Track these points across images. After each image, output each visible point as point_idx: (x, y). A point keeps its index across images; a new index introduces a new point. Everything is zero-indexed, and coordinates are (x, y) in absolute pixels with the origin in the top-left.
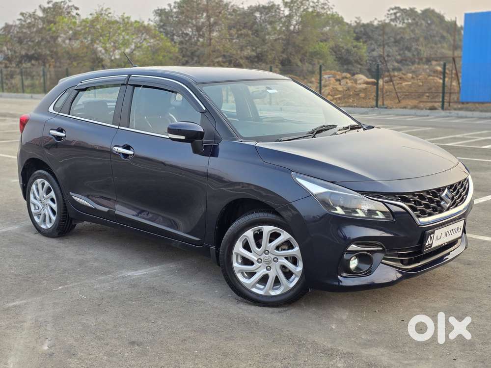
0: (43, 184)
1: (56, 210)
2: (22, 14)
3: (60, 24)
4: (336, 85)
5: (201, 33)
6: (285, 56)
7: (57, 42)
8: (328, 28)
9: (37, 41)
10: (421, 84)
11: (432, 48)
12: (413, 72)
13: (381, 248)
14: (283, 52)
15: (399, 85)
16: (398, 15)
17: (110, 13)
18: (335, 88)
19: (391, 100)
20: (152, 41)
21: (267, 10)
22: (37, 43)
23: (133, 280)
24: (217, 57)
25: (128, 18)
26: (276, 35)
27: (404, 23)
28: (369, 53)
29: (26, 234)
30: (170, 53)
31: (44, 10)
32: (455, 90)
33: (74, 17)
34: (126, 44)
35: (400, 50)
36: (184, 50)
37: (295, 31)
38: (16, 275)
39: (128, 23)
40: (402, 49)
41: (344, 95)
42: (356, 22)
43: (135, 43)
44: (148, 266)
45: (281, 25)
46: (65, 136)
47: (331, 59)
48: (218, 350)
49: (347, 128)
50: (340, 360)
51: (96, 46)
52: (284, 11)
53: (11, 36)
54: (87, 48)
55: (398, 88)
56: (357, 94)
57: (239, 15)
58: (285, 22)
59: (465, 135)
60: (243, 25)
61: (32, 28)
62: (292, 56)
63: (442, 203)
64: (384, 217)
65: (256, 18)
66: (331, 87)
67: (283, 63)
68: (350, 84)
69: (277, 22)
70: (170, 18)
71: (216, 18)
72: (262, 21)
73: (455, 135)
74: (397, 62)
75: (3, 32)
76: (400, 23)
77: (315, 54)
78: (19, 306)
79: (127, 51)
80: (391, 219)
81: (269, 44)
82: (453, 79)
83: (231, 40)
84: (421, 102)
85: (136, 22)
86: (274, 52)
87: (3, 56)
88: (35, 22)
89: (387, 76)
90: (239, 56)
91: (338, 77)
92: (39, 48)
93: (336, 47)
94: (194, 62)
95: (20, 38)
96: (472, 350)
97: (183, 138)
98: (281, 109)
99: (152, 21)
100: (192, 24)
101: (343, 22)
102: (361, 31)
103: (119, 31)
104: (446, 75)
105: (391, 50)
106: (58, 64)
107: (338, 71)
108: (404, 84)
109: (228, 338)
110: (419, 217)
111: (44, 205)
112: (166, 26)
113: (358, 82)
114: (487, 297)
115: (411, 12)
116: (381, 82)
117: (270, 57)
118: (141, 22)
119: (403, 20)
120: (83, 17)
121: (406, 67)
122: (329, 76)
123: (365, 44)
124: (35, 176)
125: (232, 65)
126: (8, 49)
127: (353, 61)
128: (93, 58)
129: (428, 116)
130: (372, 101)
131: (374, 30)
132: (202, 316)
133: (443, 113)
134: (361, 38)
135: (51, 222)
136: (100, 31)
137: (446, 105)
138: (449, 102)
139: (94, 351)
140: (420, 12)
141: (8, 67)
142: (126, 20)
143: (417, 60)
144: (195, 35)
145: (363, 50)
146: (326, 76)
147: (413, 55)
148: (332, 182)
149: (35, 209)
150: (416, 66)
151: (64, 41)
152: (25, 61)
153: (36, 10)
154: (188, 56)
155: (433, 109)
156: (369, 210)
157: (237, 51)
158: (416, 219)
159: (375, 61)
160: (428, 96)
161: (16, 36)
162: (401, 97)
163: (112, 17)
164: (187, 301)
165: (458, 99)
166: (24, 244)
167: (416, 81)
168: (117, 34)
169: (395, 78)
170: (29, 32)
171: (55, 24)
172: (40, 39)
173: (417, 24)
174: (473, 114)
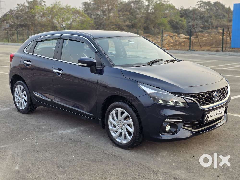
0: (21, 88)
1: (26, 100)
2: (18, 5)
3: (36, 9)
4: (170, 39)
5: (105, 14)
6: (146, 25)
7: (35, 18)
8: (167, 11)
9: (25, 18)
10: (212, 39)
11: (218, 21)
12: (209, 33)
13: (182, 121)
14: (145, 23)
15: (201, 40)
16: (202, 5)
17: (60, 4)
18: (170, 41)
19: (197, 47)
20: (81, 17)
21: (137, 3)
22: (25, 19)
23: (63, 135)
24: (112, 26)
25: (69, 6)
26: (141, 15)
27: (205, 8)
28: (187, 23)
29: (12, 112)
30: (90, 23)
31: (29, 3)
32: (228, 42)
33: (43, 6)
34: (68, 19)
35: (203, 22)
36: (97, 22)
37: (151, 13)
38: (6, 132)
39: (69, 9)
40: (204, 22)
41: (174, 44)
42: (181, 8)
43: (73, 19)
44: (70, 128)
45: (144, 10)
46: (31, 64)
47: (168, 26)
48: (101, 170)
49: (168, 61)
50: (161, 176)
51: (53, 20)
52: (145, 3)
53: (13, 15)
54: (50, 21)
55: (201, 41)
56: (180, 44)
57: (124, 5)
58: (146, 8)
59: (233, 64)
60: (125, 10)
61: (23, 11)
62: (149, 25)
63: (214, 99)
64: (183, 105)
65: (132, 6)
66: (167, 40)
67: (145, 28)
68: (177, 39)
69: (142, 8)
70: (90, 6)
71: (112, 6)
72: (134, 8)
73: (228, 64)
74: (201, 28)
75: (9, 13)
76: (203, 9)
77: (161, 24)
78: (6, 148)
79: (69, 22)
80: (187, 106)
81: (138, 19)
82: (227, 37)
83: (119, 17)
84: (211, 48)
85: (73, 8)
86: (140, 23)
87: (9, 25)
88: (24, 9)
89: (195, 35)
90: (123, 25)
91: (171, 35)
92: (26, 21)
93: (171, 21)
94: (101, 28)
95: (17, 16)
96: (227, 172)
97: (86, 65)
98: (143, 51)
99: (81, 8)
100: (101, 9)
101: (175, 8)
102: (183, 13)
103: (65, 13)
104: (224, 34)
105: (198, 22)
106: (35, 29)
107: (171, 32)
108: (204, 39)
109: (107, 164)
110: (201, 105)
111: (21, 98)
112: (88, 10)
113: (181, 38)
114: (237, 145)
115: (209, 4)
116: (192, 38)
117: (138, 25)
118: (76, 8)
119: (205, 7)
120: (48, 6)
121: (205, 30)
122: (167, 35)
123: (186, 19)
124: (17, 84)
125: (120, 30)
126: (11, 22)
127: (179, 28)
128: (52, 26)
129: (215, 55)
130: (187, 47)
131: (190, 12)
132: (94, 153)
133: (223, 53)
134: (183, 16)
135: (24, 106)
136: (56, 13)
137: (224, 49)
138: (226, 48)
139: (40, 170)
140: (213, 3)
141: (11, 30)
142: (68, 7)
143: (211, 27)
144: (102, 15)
145: (184, 22)
146: (165, 35)
147: (209, 25)
148: (158, 88)
149: (17, 100)
150: (210, 30)
151: (38, 18)
152: (19, 27)
153: (25, 2)
154: (99, 25)
155: (217, 51)
156: (176, 102)
157: (122, 22)
158: (200, 106)
159: (190, 27)
160: (215, 45)
161: (15, 15)
162: (202, 45)
163: (61, 6)
164: (88, 146)
165: (230, 46)
166: (11, 117)
167: (209, 37)
168: (64, 14)
169: (200, 36)
170: (21, 13)
171: (34, 9)
172: (27, 17)
173: (211, 9)
174: (237, 54)
